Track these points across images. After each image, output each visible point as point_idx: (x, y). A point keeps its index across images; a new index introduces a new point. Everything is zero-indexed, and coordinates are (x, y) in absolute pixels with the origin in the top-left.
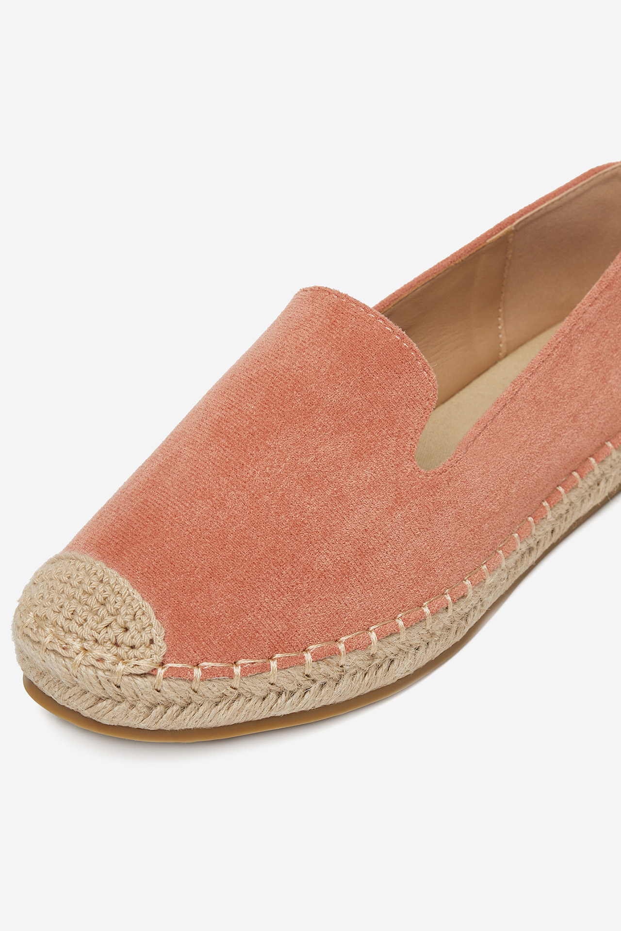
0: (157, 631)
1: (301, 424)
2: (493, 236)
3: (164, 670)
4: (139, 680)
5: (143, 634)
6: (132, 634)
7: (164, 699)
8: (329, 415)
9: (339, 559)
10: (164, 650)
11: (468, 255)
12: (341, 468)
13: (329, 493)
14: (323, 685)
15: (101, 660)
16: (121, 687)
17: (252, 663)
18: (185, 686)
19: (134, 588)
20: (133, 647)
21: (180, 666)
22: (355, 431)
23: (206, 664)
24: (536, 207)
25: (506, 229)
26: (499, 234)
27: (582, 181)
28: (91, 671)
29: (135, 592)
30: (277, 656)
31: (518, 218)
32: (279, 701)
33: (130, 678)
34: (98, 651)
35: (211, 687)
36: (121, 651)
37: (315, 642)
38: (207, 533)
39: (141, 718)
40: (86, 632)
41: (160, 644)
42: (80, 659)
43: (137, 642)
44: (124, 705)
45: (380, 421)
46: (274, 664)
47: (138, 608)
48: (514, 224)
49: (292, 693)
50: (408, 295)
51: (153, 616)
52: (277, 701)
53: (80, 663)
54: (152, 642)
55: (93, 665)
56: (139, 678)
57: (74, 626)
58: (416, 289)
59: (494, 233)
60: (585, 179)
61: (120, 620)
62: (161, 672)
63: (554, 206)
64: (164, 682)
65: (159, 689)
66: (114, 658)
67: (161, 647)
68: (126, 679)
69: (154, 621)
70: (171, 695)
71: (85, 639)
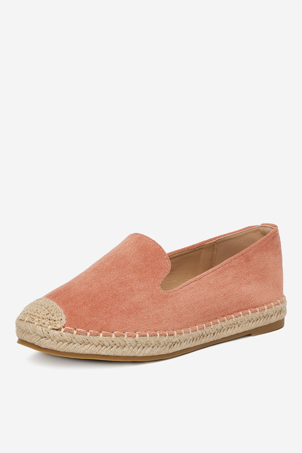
0: (64, 317)
1: (122, 268)
2: (207, 242)
3: (64, 329)
4: (56, 331)
5: (59, 317)
6: (55, 317)
7: (63, 339)
8: (132, 266)
9: (128, 308)
10: (65, 323)
11: (197, 247)
12: (133, 282)
13: (128, 288)
14: (118, 347)
15: (44, 324)
16: (49, 333)
17: (94, 332)
18: (71, 334)
19: (58, 305)
20: (55, 321)
21: (69, 328)
22: (140, 273)
23: (79, 330)
24: (226, 235)
25: (213, 241)
26: (210, 242)
27: (244, 230)
28: (40, 327)
29: (58, 306)
30: (103, 332)
31: (218, 238)
32: (102, 348)
33: (53, 330)
34: (43, 321)
35: (79, 337)
36: (51, 322)
37: (117, 331)
38: (85, 293)
39: (55, 345)
40: (40, 315)
41: (64, 321)
42: (37, 323)
43: (56, 319)
44: (50, 340)
45: (149, 272)
46: (101, 335)
47: (58, 310)
48: (216, 240)
49: (107, 347)
50: (172, 255)
51: (63, 313)
52: (101, 348)
53: (37, 325)
54: (61, 320)
55: (41, 325)
56: (55, 331)
57: (37, 314)
58: (175, 254)
59: (208, 241)
60: (246, 229)
61: (52, 313)
62: (63, 330)
63: (233, 237)
64: (64, 333)
65: (62, 335)
66: (49, 324)
67: (64, 322)
68: (51, 330)
69: (63, 314)
70: (66, 338)
71: (40, 318)
